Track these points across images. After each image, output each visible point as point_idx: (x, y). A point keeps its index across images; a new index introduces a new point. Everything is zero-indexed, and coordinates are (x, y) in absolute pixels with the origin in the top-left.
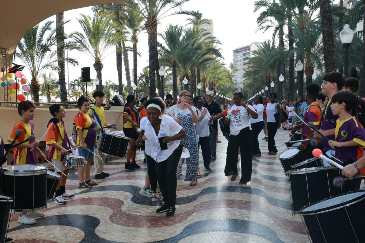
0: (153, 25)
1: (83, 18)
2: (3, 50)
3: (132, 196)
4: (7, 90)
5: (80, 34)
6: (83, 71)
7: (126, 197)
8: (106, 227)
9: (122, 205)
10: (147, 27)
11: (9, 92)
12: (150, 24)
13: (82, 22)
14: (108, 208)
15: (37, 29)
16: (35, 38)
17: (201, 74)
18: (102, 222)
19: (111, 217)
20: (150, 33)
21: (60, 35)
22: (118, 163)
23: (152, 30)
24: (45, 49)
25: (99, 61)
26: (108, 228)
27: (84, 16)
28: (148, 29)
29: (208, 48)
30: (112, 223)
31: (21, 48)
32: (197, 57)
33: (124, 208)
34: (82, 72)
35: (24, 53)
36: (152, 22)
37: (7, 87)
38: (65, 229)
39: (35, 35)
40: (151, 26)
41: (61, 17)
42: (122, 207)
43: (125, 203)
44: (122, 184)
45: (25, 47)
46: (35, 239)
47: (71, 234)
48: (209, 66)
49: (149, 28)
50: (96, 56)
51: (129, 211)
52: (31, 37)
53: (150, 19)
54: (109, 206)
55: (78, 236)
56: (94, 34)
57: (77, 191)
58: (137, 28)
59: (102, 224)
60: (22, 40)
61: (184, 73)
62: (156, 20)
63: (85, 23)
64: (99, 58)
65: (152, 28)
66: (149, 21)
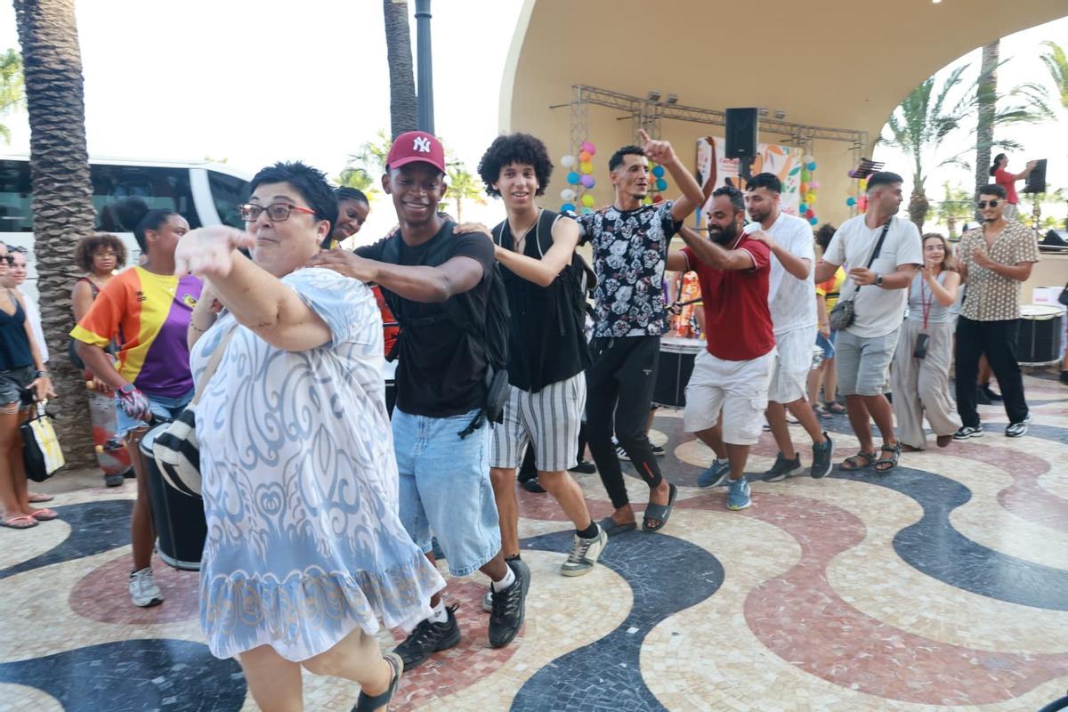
1: (1051, 51)
2: (856, 136)
8: (980, 512)
9: (1044, 473)
13: (1047, 59)
14: (1003, 472)
15: (931, 86)
16: (925, 106)
18: (973, 500)
19: (1002, 494)
21: (986, 94)
24: (947, 125)
26: (984, 514)
30: (1000, 507)
31: (894, 126)
33: (1045, 481)
35: (900, 137)
38: (886, 496)
39: (926, 99)
41: (993, 50)
42: (1043, 476)
43: (1055, 469)
45: (903, 123)
46: (818, 501)
47: (894, 508)
51: (1056, 488)
52: (917, 104)
54: (1009, 468)
55: (909, 515)
59: (973, 505)
60: (899, 113)
63: (1053, 59)
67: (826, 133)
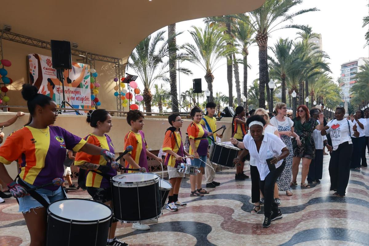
0: (264, 38)
2: (116, 60)
3: (242, 205)
4: (120, 100)
5: (192, 45)
6: (194, 82)
7: (236, 205)
8: (218, 234)
9: (233, 213)
10: (258, 40)
11: (122, 102)
12: (261, 37)
13: (193, 34)
14: (219, 216)
15: (149, 40)
16: (147, 49)
17: (310, 88)
18: (213, 229)
19: (222, 225)
20: (260, 46)
21: (172, 46)
22: (228, 173)
23: (263, 43)
24: (157, 60)
25: (210, 73)
26: (219, 234)
27: (195, 28)
28: (259, 42)
29: (316, 62)
30: (224, 230)
31: (134, 58)
32: (305, 71)
33: (234, 216)
34: (194, 84)
35: (136, 63)
36: (263, 35)
37: (120, 97)
38: (178, 235)
39: (147, 45)
40: (261, 39)
41: (173, 28)
42: (233, 214)
43: (236, 211)
44: (232, 193)
45: (137, 56)
46: (149, 244)
47: (184, 240)
48: (317, 80)
49: (260, 40)
50: (208, 68)
51: (239, 218)
52: (143, 47)
53: (261, 32)
54: (220, 214)
55: (191, 242)
56: (206, 47)
57: (189, 199)
58: (247, 41)
59: (214, 231)
61: (292, 86)
62: (267, 33)
63: (196, 34)
64: (210, 70)
65: (262, 41)
66: (260, 34)
67: (101, 58)
